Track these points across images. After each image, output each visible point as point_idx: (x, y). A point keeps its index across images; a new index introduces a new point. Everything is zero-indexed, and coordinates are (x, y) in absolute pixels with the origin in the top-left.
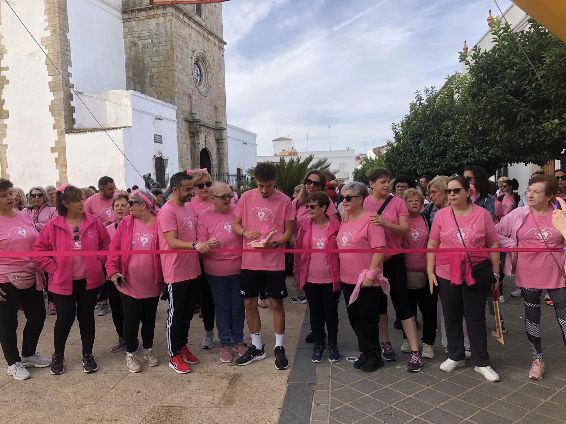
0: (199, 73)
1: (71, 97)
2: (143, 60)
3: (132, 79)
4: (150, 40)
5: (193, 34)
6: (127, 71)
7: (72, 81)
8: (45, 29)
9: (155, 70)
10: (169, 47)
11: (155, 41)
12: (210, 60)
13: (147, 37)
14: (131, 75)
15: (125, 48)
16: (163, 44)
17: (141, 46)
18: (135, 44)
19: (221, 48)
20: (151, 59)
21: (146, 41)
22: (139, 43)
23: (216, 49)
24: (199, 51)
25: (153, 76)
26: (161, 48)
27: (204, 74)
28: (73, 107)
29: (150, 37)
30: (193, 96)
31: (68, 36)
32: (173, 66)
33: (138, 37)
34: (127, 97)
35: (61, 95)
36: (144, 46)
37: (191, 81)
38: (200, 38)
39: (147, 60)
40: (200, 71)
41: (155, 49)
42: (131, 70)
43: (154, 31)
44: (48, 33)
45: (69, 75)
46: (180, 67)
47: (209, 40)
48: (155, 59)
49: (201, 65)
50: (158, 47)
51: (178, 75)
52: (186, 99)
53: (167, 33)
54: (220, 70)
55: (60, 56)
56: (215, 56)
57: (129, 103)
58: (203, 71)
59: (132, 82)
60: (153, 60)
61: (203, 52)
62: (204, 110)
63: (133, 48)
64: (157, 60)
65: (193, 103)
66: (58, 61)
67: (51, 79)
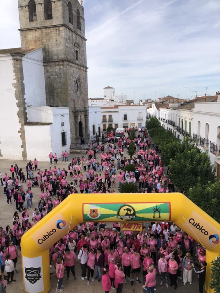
0: (77, 86)
1: (25, 109)
2: (53, 85)
3: (48, 93)
4: (56, 76)
5: (75, 69)
6: (46, 90)
7: (26, 101)
8: (14, 79)
9: (59, 90)
10: (65, 80)
11: (59, 77)
12: (81, 79)
13: (55, 75)
14: (48, 91)
15: (45, 79)
16: (63, 78)
17: (52, 78)
18: (50, 77)
19: (86, 71)
20: (57, 85)
21: (55, 76)
22: (51, 77)
23: (84, 72)
24: (77, 77)
25: (58, 92)
26: (62, 80)
27: (79, 86)
28: (27, 113)
29: (56, 74)
30: (75, 99)
31: (24, 82)
32: (67, 88)
33: (51, 74)
34: (50, 110)
35: (22, 109)
36: (54, 78)
37: (74, 93)
38: (78, 70)
39: (55, 85)
40: (77, 85)
41: (59, 80)
42: (48, 89)
43: (58, 72)
44: (15, 81)
45: (24, 99)
46: (70, 88)
47: (81, 69)
48: (59, 85)
49: (78, 82)
50: (60, 79)
51: (70, 92)
52: (72, 102)
53: (64, 73)
54: (86, 82)
55: (21, 92)
56: (84, 76)
57: (52, 113)
58: (78, 84)
59: (48, 95)
60: (58, 85)
61: (79, 77)
62: (80, 104)
63: (49, 79)
64: (60, 85)
65: (75, 102)
66: (20, 94)
67: (17, 101)
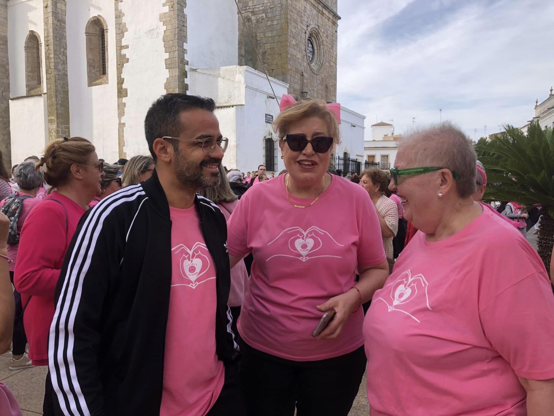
0: (311, 50)
1: (184, 74)
2: (256, 36)
3: (243, 57)
4: (264, 15)
5: (308, 7)
6: (240, 48)
7: (187, 57)
8: (164, 5)
9: (268, 46)
10: (283, 21)
11: (270, 15)
12: (323, 36)
13: (261, 11)
14: (243, 52)
15: (239, 25)
16: (278, 17)
17: (254, 22)
18: (249, 20)
19: (335, 24)
20: (264, 35)
21: (260, 16)
22: (253, 18)
23: (330, 24)
24: (313, 26)
25: (266, 52)
26: (275, 22)
27: (316, 51)
28: (187, 85)
29: (264, 11)
30: (305, 74)
31: (186, 11)
32: (287, 41)
33: (252, 12)
34: (240, 73)
35: (176, 72)
36: (258, 21)
37: (304, 58)
38: (315, 12)
39: (260, 35)
40: (313, 47)
41: (269, 23)
42: (243, 47)
43: (269, 4)
44: (166, 9)
45: (184, 51)
46: (294, 42)
47: (323, 14)
48: (269, 34)
49: (314, 41)
50: (272, 21)
51: (292, 51)
52: (298, 76)
53: (282, 6)
54: (332, 48)
55: (177, 32)
56: (329, 32)
57: (242, 80)
58: (315, 48)
59: (244, 60)
60: (267, 35)
61: (317, 27)
62: (315, 89)
63: (247, 24)
64: (270, 35)
65: (305, 81)
66: (175, 37)
67: (167, 56)
